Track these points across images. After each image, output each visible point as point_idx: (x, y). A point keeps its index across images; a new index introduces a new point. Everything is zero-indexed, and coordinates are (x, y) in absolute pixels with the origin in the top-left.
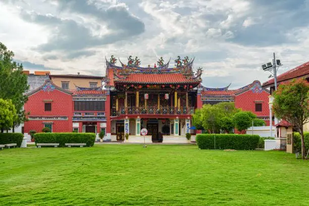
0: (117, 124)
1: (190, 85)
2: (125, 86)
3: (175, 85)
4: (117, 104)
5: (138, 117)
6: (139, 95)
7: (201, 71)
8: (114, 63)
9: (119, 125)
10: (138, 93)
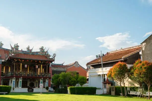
0: (3, 81)
1: (49, 62)
2: (15, 59)
3: (41, 61)
4: (4, 69)
5: (21, 78)
6: (22, 65)
7: (55, 55)
8: (2, 46)
9: (5, 82)
10: (21, 64)
